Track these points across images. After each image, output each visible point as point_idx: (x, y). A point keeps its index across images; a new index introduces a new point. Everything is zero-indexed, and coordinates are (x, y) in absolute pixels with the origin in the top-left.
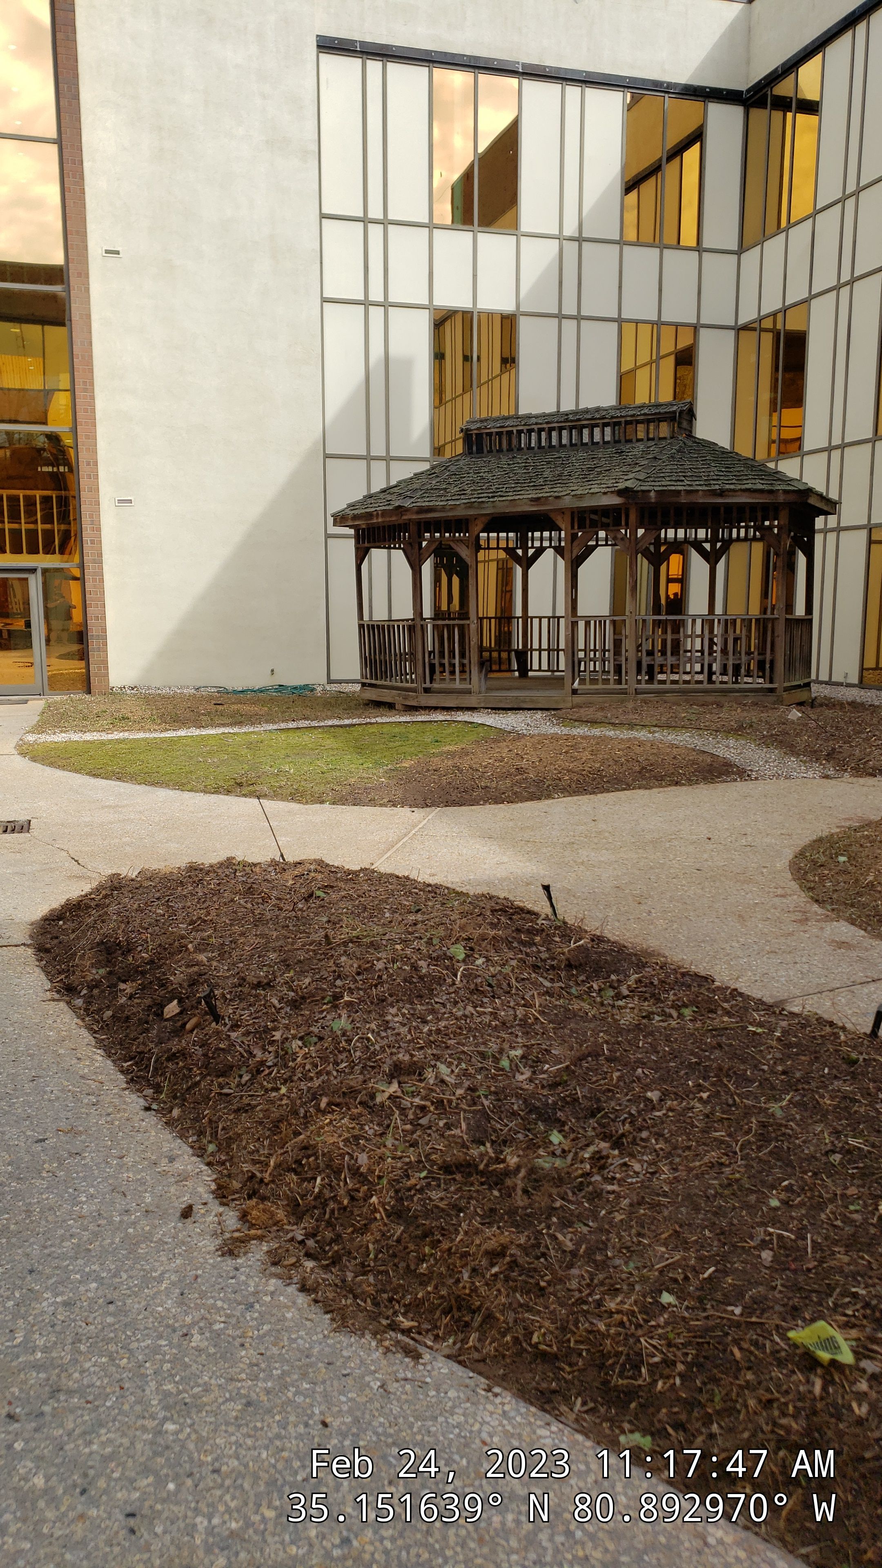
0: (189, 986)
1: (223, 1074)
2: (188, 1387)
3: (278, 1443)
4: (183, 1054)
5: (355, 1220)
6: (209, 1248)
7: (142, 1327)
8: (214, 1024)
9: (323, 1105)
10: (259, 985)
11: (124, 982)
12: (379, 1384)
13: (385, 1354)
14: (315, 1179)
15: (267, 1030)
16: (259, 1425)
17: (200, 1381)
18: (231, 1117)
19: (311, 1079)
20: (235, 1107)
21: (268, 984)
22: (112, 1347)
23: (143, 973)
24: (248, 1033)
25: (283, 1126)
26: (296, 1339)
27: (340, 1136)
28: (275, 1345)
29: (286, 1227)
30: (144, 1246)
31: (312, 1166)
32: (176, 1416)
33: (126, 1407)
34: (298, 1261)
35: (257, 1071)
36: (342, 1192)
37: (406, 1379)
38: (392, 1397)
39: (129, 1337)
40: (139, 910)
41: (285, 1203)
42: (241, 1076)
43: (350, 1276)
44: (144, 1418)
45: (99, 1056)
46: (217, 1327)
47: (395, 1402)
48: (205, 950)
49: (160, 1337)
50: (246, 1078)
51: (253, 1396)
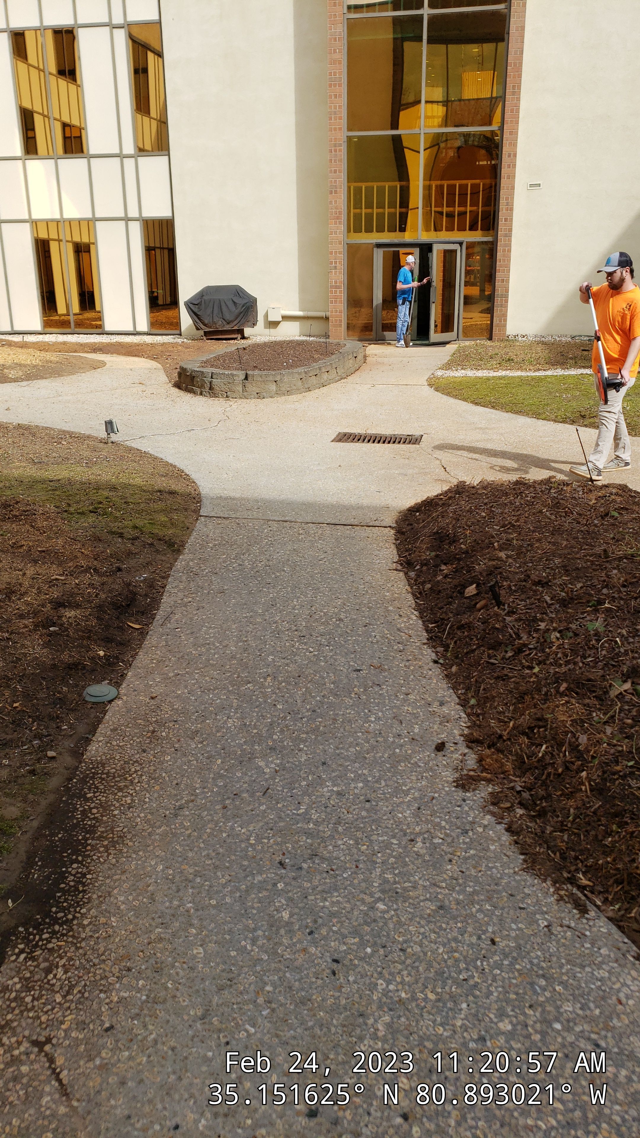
0: (487, 575)
1: (493, 647)
2: (401, 881)
3: (454, 945)
4: (469, 626)
5: (565, 787)
6: (448, 779)
7: (383, 825)
8: (496, 608)
9: (562, 689)
10: (539, 583)
11: (445, 564)
12: (546, 924)
13: (558, 900)
14: (542, 746)
15: (535, 620)
16: (444, 926)
17: (411, 878)
18: (492, 682)
19: (561, 665)
20: (496, 675)
21: (547, 583)
22: (359, 834)
23: (459, 560)
24: (519, 620)
25: (527, 698)
26: (493, 868)
27: (570, 717)
28: (475, 867)
29: (511, 777)
30: (402, 764)
31: (541, 735)
32: (387, 899)
33: (356, 881)
34: (512, 806)
35: (519, 651)
36: (559, 761)
37: (569, 927)
38: (553, 937)
39: (373, 830)
40: (470, 511)
41: (514, 758)
42: (506, 652)
43: (549, 829)
44: (365, 894)
45: (414, 615)
46: (436, 841)
47: (554, 943)
48: (506, 549)
49: (394, 837)
50: (510, 654)
51: (447, 903)
